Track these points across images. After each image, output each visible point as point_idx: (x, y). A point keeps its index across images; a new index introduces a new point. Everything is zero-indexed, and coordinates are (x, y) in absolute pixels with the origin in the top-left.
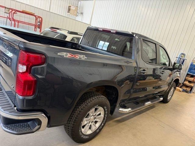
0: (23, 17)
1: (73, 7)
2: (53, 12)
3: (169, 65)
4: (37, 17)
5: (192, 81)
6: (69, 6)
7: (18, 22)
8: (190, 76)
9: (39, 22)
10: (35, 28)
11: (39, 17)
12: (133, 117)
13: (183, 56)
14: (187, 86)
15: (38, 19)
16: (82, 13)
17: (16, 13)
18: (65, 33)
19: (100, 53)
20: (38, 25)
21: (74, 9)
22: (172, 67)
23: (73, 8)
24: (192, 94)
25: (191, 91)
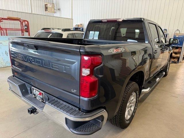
0: (12, 24)
1: (50, 4)
2: (35, 13)
3: (166, 42)
4: (22, 21)
5: (177, 52)
6: (45, 5)
7: (6, 29)
8: (175, 48)
9: (25, 26)
10: (22, 32)
11: (25, 21)
12: (149, 95)
13: (165, 31)
14: (174, 58)
15: (24, 23)
16: (59, 9)
17: (2, 21)
18: (60, 31)
19: (110, 44)
20: (25, 28)
21: (51, 6)
22: (168, 43)
23: (49, 6)
24: (179, 64)
25: (178, 60)
